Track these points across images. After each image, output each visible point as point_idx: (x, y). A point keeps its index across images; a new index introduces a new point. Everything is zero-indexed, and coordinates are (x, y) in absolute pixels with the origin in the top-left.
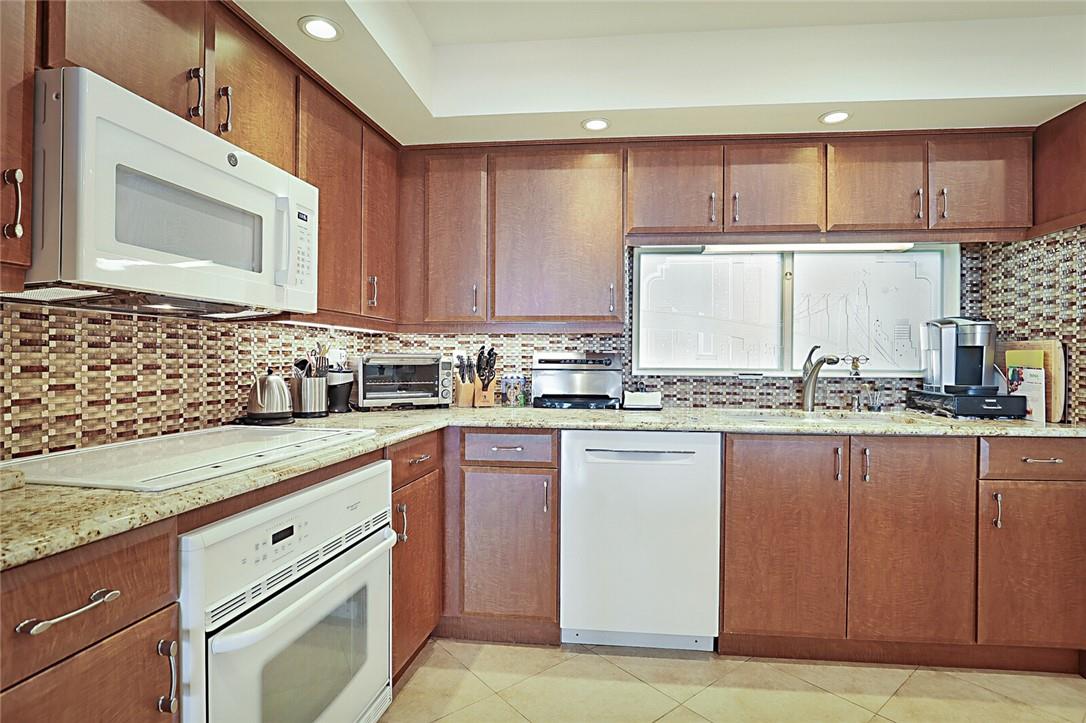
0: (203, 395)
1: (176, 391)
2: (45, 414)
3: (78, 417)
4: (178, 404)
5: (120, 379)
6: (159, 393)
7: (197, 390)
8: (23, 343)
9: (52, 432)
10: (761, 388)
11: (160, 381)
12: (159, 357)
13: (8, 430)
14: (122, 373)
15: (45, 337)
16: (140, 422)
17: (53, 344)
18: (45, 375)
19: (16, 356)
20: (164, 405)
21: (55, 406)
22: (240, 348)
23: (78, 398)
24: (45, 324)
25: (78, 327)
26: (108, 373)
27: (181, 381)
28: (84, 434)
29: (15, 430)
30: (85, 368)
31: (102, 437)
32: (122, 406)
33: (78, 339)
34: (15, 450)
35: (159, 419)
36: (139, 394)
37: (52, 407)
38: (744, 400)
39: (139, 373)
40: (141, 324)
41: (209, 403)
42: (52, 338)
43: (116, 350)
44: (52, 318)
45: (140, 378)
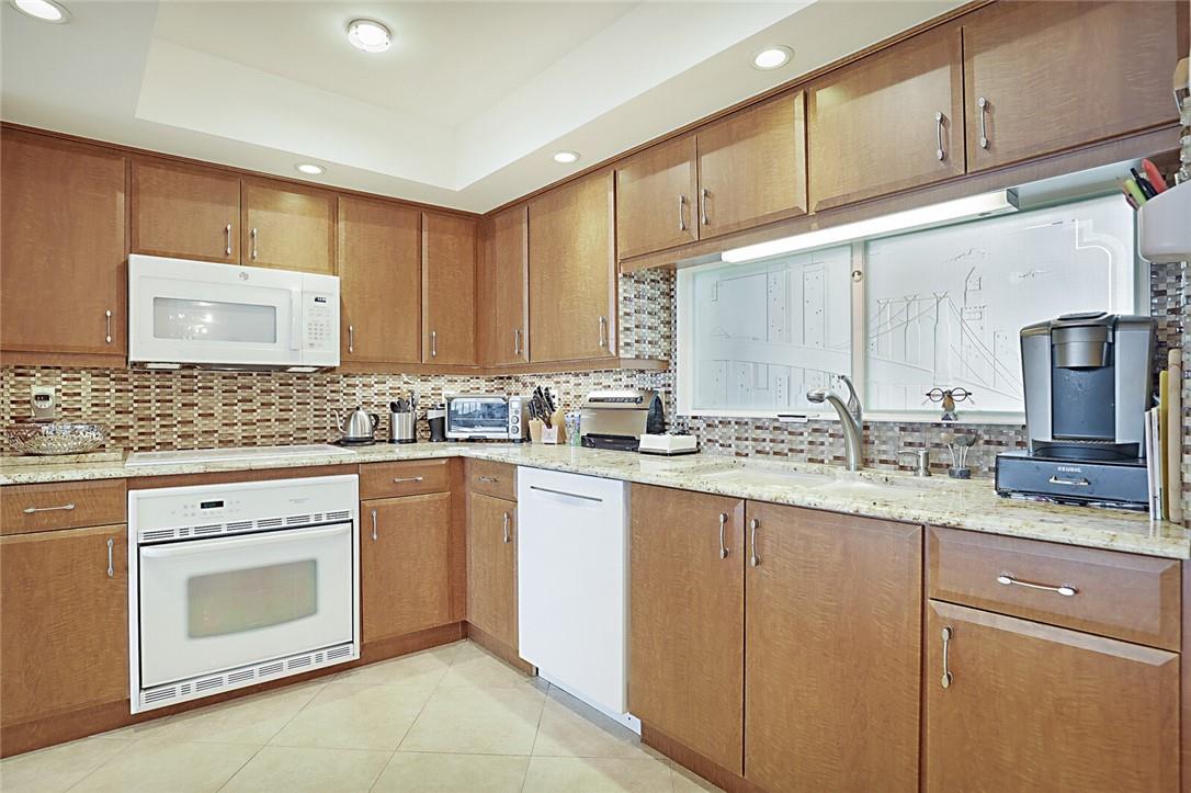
0: (310, 422)
1: (287, 420)
2: (196, 429)
3: (216, 432)
4: (290, 428)
5: (243, 411)
6: (273, 420)
7: (305, 419)
8: (184, 391)
9: (200, 439)
10: (810, 434)
11: (274, 412)
12: (274, 398)
13: (175, 436)
14: (244, 408)
15: (196, 388)
16: (259, 437)
17: (200, 391)
18: (196, 408)
19: (179, 398)
20: (277, 428)
21: (201, 425)
22: (345, 391)
23: (216, 421)
24: (196, 380)
25: (216, 381)
26: (236, 408)
27: (291, 413)
28: (220, 442)
29: (179, 436)
30: (220, 404)
31: (231, 444)
32: (245, 427)
33: (216, 388)
34: (179, 447)
35: (273, 436)
36: (258, 421)
37: (200, 425)
38: (791, 450)
39: (258, 408)
40: (259, 378)
41: (315, 428)
42: (199, 388)
43: (241, 394)
44: (200, 377)
45: (259, 411)
